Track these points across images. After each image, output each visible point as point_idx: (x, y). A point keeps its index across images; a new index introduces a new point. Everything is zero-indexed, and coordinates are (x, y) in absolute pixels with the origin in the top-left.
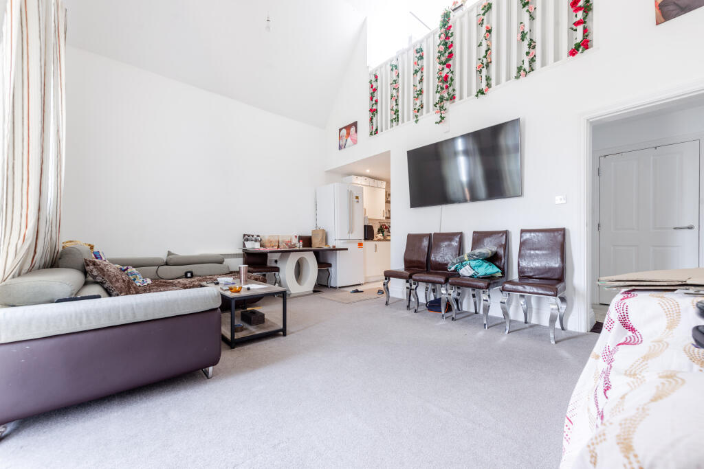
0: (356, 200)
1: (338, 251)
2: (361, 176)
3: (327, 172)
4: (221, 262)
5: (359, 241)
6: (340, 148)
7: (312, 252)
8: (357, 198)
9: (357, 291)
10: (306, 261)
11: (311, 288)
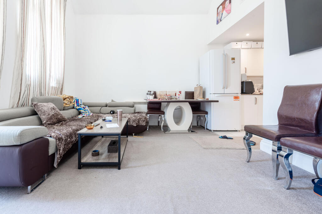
0: (231, 61)
1: (212, 103)
2: (241, 41)
3: (209, 44)
4: (133, 107)
5: (236, 95)
6: (218, 22)
7: (188, 103)
8: (233, 59)
9: (225, 137)
10: (183, 109)
11: (187, 128)
